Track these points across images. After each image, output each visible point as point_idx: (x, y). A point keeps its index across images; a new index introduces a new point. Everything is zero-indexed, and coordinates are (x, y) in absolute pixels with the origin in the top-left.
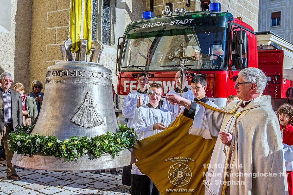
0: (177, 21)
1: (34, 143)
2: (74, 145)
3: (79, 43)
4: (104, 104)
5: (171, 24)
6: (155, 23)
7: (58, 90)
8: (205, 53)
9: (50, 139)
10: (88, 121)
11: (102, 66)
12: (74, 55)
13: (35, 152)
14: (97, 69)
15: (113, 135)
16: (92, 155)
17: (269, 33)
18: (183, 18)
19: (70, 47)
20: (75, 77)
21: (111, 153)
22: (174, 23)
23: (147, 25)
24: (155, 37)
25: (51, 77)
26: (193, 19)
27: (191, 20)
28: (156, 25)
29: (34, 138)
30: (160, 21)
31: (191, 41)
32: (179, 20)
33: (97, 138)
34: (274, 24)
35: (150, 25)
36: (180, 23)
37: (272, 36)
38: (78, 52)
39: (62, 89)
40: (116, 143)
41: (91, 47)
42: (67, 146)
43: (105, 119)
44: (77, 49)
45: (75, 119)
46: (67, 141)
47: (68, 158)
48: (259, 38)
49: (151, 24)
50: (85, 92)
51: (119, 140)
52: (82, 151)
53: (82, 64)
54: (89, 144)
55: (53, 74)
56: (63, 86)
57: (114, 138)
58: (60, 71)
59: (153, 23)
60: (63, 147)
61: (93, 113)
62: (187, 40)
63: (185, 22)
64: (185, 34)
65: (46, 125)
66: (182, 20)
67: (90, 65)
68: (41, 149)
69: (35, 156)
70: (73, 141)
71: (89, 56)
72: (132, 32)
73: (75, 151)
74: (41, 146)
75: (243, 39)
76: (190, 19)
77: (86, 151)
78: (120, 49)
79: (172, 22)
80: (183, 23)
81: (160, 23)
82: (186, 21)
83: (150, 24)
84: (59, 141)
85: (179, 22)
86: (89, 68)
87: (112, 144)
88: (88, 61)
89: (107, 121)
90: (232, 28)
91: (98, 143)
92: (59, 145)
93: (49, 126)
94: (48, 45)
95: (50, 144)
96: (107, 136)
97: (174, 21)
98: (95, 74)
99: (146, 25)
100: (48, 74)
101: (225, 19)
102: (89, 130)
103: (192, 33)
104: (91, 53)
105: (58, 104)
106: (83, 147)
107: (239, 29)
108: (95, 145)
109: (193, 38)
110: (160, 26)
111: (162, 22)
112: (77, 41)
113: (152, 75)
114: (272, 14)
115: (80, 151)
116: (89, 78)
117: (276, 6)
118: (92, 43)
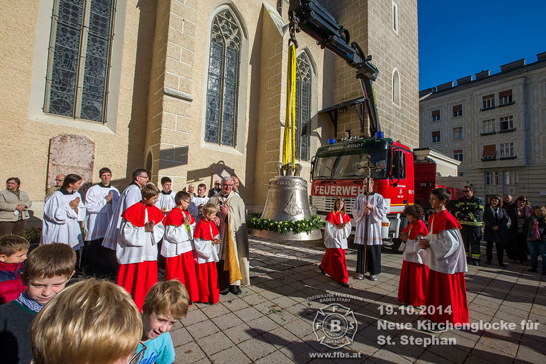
1: (263, 223)
2: (285, 225)
3: (288, 165)
4: (303, 202)
5: (347, 148)
7: (276, 193)
9: (271, 222)
10: (293, 212)
11: (301, 179)
12: (285, 172)
13: (263, 229)
14: (298, 180)
15: (308, 221)
16: (296, 231)
17: (428, 149)
18: (356, 143)
19: (282, 167)
20: (285, 185)
21: (306, 231)
24: (337, 156)
26: (364, 144)
27: (362, 144)
28: (338, 148)
29: (263, 220)
30: (340, 145)
31: (364, 157)
33: (298, 222)
34: (434, 141)
35: (333, 149)
37: (431, 151)
38: (287, 170)
39: (278, 192)
40: (309, 225)
41: (295, 167)
42: (281, 225)
43: (303, 211)
44: (286, 168)
45: (285, 210)
46: (281, 223)
47: (282, 232)
48: (417, 153)
50: (291, 194)
51: (311, 224)
52: (289, 229)
53: (289, 177)
54: (294, 225)
56: (279, 190)
57: (308, 222)
58: (277, 182)
59: (335, 147)
60: (279, 226)
61: (296, 207)
62: (361, 157)
64: (360, 154)
65: (268, 213)
66: (355, 145)
67: (294, 178)
68: (266, 227)
69: (264, 231)
70: (284, 223)
71: (293, 173)
72: (321, 153)
73: (286, 229)
74: (267, 225)
75: (401, 156)
77: (292, 229)
81: (340, 147)
82: (359, 145)
83: (333, 147)
84: (276, 223)
85: (353, 146)
86: (293, 180)
87: (307, 226)
88: (293, 176)
89: (304, 212)
91: (299, 225)
92: (276, 225)
93: (271, 214)
95: (271, 224)
96: (304, 221)
98: (297, 184)
99: (330, 148)
100: (270, 183)
101: (387, 143)
102: (293, 217)
103: (364, 153)
104: (295, 170)
105: (276, 201)
106: (290, 226)
107: (397, 150)
108: (297, 226)
110: (340, 149)
112: (286, 163)
113: (335, 183)
114: (433, 132)
115: (288, 229)
116: (293, 186)
117: (436, 127)
118: (296, 164)
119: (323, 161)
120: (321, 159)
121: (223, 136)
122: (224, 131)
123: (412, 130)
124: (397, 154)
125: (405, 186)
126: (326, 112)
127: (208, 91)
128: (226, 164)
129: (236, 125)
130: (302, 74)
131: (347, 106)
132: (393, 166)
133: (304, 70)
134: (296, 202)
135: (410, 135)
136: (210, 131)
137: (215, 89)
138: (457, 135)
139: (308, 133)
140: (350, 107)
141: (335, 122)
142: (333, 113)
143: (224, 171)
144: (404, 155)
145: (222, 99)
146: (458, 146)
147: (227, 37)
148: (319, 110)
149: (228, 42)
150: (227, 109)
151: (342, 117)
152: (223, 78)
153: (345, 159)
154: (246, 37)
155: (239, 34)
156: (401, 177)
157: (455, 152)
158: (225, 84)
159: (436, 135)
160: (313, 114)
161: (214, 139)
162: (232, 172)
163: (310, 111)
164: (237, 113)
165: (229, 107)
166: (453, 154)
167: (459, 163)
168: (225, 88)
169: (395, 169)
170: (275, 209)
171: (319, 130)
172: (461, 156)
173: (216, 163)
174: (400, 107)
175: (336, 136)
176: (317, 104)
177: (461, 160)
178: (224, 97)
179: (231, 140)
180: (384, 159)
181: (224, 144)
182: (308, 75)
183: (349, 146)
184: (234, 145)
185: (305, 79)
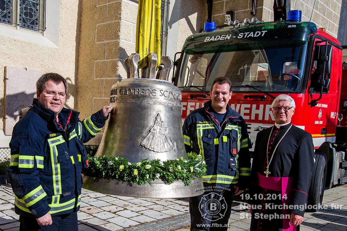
0: (247, 33)
5: (238, 37)
6: (219, 36)
7: (126, 110)
10: (158, 146)
18: (254, 30)
22: (242, 36)
23: (210, 39)
24: (214, 53)
26: (267, 31)
27: (264, 32)
28: (221, 38)
30: (226, 33)
32: (249, 33)
35: (213, 39)
36: (250, 35)
39: (131, 110)
49: (215, 38)
50: (155, 113)
55: (120, 92)
56: (132, 106)
59: (217, 36)
61: (163, 137)
63: (256, 35)
66: (252, 33)
72: (191, 47)
76: (262, 32)
78: (176, 67)
79: (240, 35)
80: (254, 35)
81: (225, 36)
82: (258, 34)
83: (213, 37)
85: (248, 34)
86: (159, 87)
90: (315, 41)
94: (97, 61)
97: (243, 34)
98: (166, 94)
99: (208, 38)
103: (259, 48)
104: (158, 69)
110: (225, 39)
111: (227, 35)
112: (145, 55)
119: (194, 61)
120: (190, 57)
183: (241, 36)
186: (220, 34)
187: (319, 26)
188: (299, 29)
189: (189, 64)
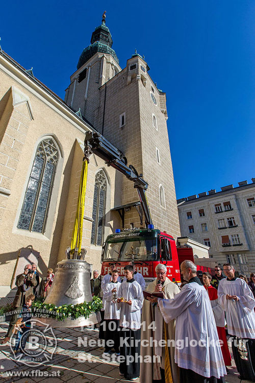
2: (63, 310)
4: (84, 284)
7: (61, 276)
8: (148, 250)
9: (52, 306)
10: (74, 295)
11: (85, 262)
12: (71, 256)
14: (82, 264)
15: (87, 304)
16: (74, 317)
17: (187, 237)
18: (135, 232)
19: (70, 252)
20: (69, 269)
21: (85, 316)
23: (117, 236)
24: (123, 242)
25: (58, 268)
27: (139, 233)
30: (124, 234)
31: (142, 244)
33: (77, 306)
34: (191, 232)
36: (133, 235)
37: (189, 239)
38: (73, 254)
39: (63, 275)
40: (88, 309)
41: (80, 252)
42: (60, 310)
43: (84, 293)
44: (73, 252)
45: (67, 293)
46: (61, 307)
47: (60, 318)
48: (180, 240)
50: (74, 277)
51: (90, 307)
53: (75, 261)
54: (73, 309)
56: (63, 273)
58: (63, 265)
60: (58, 311)
61: (77, 290)
62: (140, 243)
64: (139, 240)
65: (51, 297)
67: (79, 261)
70: (64, 307)
73: (64, 314)
75: (167, 243)
77: (70, 314)
80: (135, 235)
82: (137, 234)
84: (56, 308)
86: (77, 263)
87: (86, 310)
89: (85, 294)
90: (160, 237)
91: (78, 309)
93: (53, 298)
95: (51, 310)
96: (84, 304)
97: (131, 234)
98: (80, 267)
101: (156, 233)
102: (74, 300)
103: (143, 240)
105: (59, 284)
106: (69, 311)
107: (164, 238)
108: (75, 311)
109: (143, 242)
112: (73, 249)
113: (120, 264)
114: (189, 226)
115: (67, 314)
116: (77, 269)
117: (190, 223)
118: (81, 249)
119: (111, 246)
120: (110, 244)
121: (35, 224)
122: (36, 220)
123: (175, 224)
124: (164, 241)
125: (172, 267)
126: (116, 210)
127: (28, 189)
128: (35, 248)
129: (47, 216)
130: (100, 183)
131: (130, 207)
132: (162, 250)
133: (101, 181)
134: (78, 284)
135: (174, 228)
136: (24, 219)
137: (33, 188)
138: (204, 228)
139: (103, 225)
140: (132, 207)
141: (123, 217)
142: (121, 211)
143: (32, 254)
144: (169, 242)
145: (38, 196)
146: (206, 236)
147: (48, 155)
148: (111, 208)
149: (48, 158)
150: (41, 204)
151: (127, 214)
152: (41, 181)
153: (130, 245)
154: (62, 157)
155: (57, 154)
156: (168, 259)
157: (205, 240)
158: (42, 185)
159: (191, 228)
160: (107, 211)
161: (26, 226)
162: (37, 255)
163: (105, 209)
164: (49, 207)
165: (43, 202)
166: (204, 242)
167: (208, 248)
168: (41, 188)
169: (164, 253)
170: (58, 293)
171: (111, 223)
172: (209, 243)
173: (25, 247)
174: (165, 209)
175: (123, 227)
176: (110, 205)
177: (209, 246)
178: (40, 195)
179: (40, 228)
180: (155, 245)
181: (34, 231)
182: (104, 185)
183: (129, 235)
184: (43, 232)
185: (102, 187)
186: (121, 234)
187: (162, 231)
188: (153, 232)
189: (110, 248)
